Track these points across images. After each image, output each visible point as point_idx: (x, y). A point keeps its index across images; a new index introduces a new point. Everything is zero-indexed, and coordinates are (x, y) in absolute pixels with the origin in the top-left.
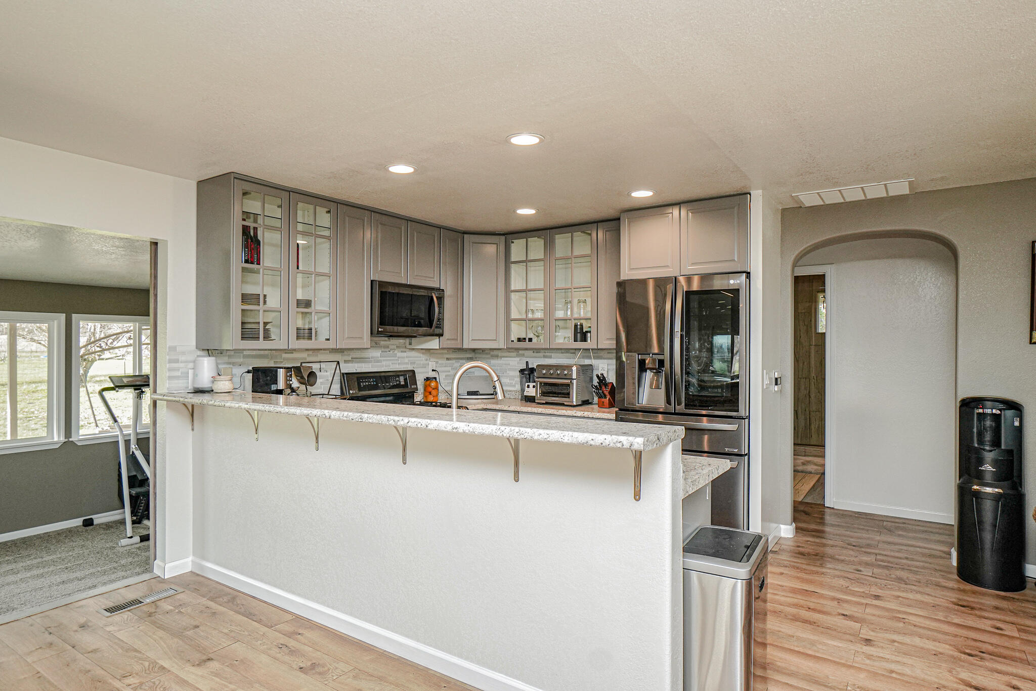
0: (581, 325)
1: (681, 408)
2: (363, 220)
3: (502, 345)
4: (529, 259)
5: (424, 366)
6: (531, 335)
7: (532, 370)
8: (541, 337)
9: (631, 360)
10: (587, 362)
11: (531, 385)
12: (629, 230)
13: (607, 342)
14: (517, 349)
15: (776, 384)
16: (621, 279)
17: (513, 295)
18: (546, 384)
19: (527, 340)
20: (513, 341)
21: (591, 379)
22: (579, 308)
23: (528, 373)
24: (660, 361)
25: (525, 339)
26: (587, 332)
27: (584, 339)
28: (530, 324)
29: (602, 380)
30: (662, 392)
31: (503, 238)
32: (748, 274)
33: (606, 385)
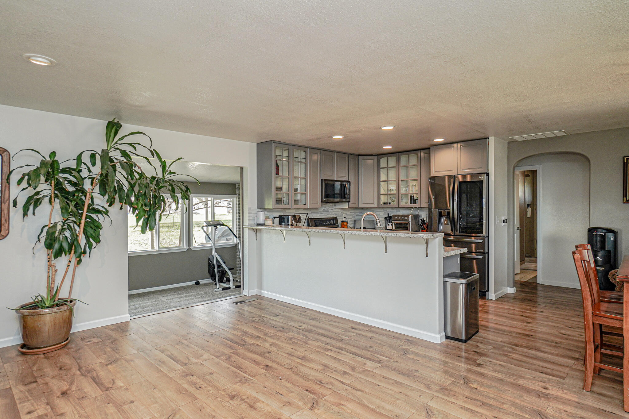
0: (414, 197)
1: (458, 233)
2: (318, 154)
3: (376, 205)
4: (389, 166)
5: (341, 216)
6: (390, 201)
7: (391, 218)
8: (395, 202)
9: (436, 212)
10: (417, 213)
11: (390, 224)
12: (434, 153)
13: (425, 204)
14: (383, 208)
15: (504, 222)
16: (431, 176)
17: (381, 183)
18: (397, 223)
19: (388, 204)
20: (381, 204)
21: (419, 221)
22: (412, 188)
23: (389, 219)
24: (448, 212)
25: (387, 203)
26: (416, 200)
27: (415, 203)
28: (389, 196)
29: (423, 221)
30: (449, 226)
31: (376, 157)
32: (487, 174)
33: (425, 224)
